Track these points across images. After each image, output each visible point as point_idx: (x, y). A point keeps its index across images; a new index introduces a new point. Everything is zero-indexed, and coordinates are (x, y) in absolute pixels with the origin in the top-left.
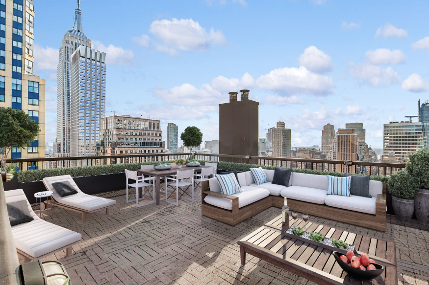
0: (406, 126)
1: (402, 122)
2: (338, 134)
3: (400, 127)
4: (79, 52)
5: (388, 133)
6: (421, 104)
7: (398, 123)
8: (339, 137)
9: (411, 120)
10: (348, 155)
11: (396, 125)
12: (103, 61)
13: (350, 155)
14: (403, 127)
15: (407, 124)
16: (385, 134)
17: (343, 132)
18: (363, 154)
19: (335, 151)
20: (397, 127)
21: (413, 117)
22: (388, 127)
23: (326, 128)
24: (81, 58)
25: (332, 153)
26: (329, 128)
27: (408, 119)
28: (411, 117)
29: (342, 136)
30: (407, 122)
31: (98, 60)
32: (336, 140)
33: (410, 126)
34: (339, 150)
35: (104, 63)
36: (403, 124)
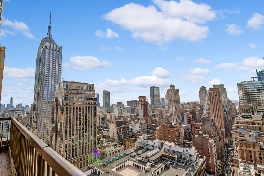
0: (252, 84)
1: (249, 81)
2: (209, 91)
3: (247, 84)
4: (46, 46)
5: (241, 89)
6: (258, 72)
7: (246, 82)
8: (210, 93)
9: (254, 80)
10: (217, 104)
11: (245, 83)
12: (60, 51)
13: (218, 104)
14: (250, 84)
15: (252, 82)
16: (239, 89)
17: (212, 90)
18: (226, 104)
19: (208, 102)
20: (246, 84)
21: (255, 78)
22: (240, 85)
23: (201, 89)
24: (47, 50)
25: (207, 104)
26: (203, 89)
27: (252, 80)
28: (253, 78)
29: (212, 92)
30: (252, 81)
31: (58, 51)
32: (208, 96)
33: (254, 84)
34: (211, 101)
35: (61, 52)
36: (249, 83)
